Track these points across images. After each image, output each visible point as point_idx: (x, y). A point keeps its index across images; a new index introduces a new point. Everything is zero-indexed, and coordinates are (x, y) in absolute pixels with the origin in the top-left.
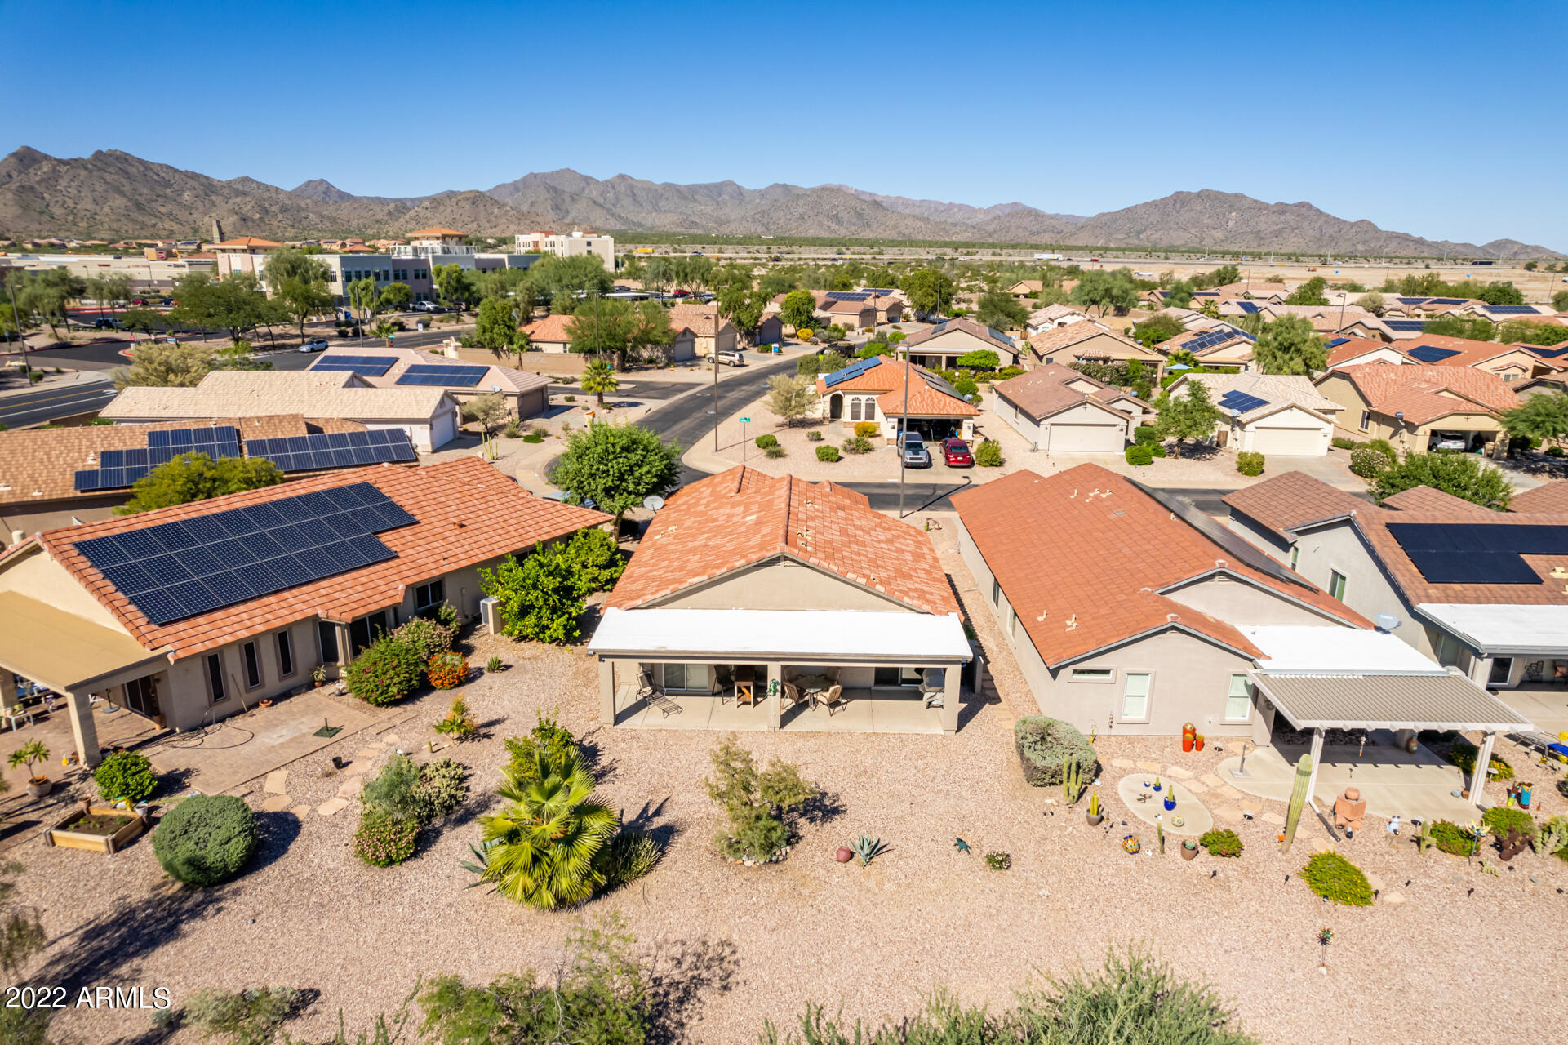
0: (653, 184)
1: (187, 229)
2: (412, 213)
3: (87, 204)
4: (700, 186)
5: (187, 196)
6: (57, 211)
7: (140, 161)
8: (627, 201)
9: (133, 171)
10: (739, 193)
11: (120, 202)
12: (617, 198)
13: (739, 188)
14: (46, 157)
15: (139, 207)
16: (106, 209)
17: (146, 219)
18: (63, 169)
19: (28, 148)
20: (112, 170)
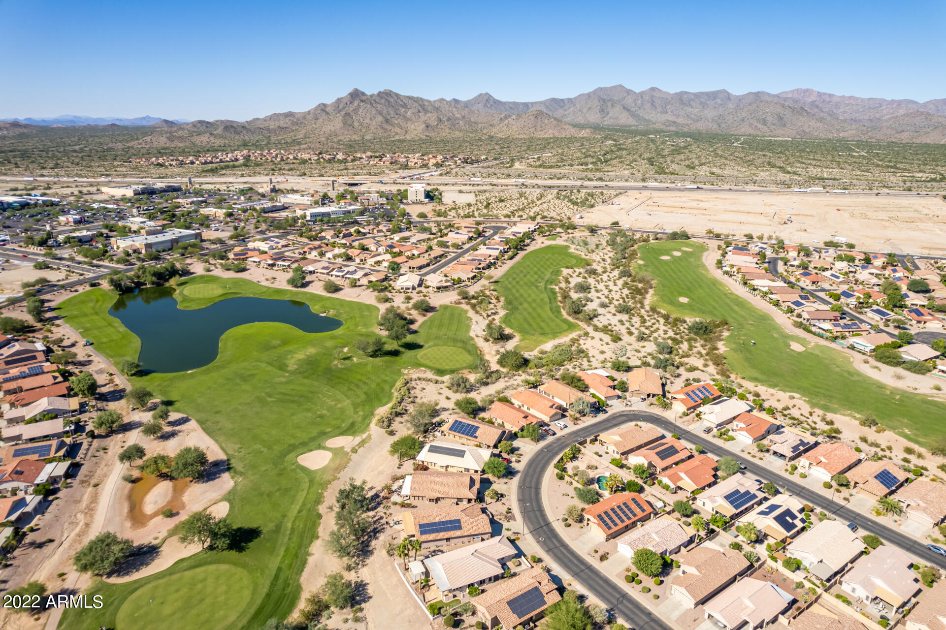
0: (669, 94)
1: (404, 132)
2: (506, 122)
3: (367, 121)
4: (703, 93)
5: (409, 114)
6: (356, 124)
7: (397, 95)
8: (648, 106)
9: (392, 100)
10: (728, 96)
11: (380, 119)
12: (642, 104)
13: (729, 94)
14: (363, 94)
15: (387, 121)
16: (374, 123)
17: (389, 127)
18: (362, 104)
19: (356, 91)
20: (383, 101)
